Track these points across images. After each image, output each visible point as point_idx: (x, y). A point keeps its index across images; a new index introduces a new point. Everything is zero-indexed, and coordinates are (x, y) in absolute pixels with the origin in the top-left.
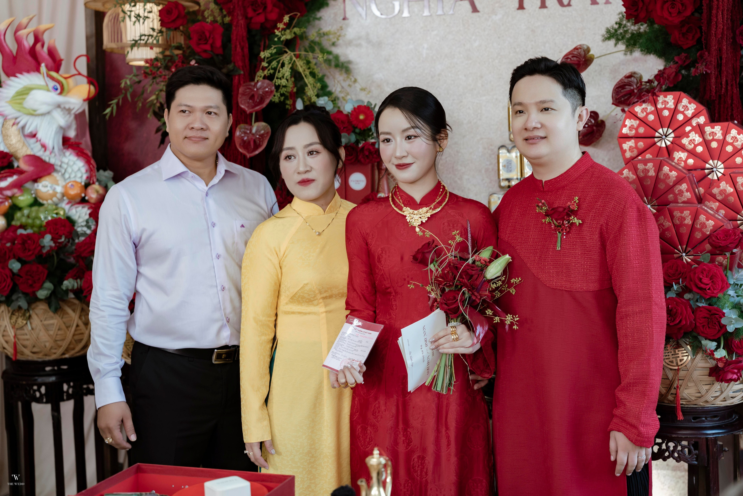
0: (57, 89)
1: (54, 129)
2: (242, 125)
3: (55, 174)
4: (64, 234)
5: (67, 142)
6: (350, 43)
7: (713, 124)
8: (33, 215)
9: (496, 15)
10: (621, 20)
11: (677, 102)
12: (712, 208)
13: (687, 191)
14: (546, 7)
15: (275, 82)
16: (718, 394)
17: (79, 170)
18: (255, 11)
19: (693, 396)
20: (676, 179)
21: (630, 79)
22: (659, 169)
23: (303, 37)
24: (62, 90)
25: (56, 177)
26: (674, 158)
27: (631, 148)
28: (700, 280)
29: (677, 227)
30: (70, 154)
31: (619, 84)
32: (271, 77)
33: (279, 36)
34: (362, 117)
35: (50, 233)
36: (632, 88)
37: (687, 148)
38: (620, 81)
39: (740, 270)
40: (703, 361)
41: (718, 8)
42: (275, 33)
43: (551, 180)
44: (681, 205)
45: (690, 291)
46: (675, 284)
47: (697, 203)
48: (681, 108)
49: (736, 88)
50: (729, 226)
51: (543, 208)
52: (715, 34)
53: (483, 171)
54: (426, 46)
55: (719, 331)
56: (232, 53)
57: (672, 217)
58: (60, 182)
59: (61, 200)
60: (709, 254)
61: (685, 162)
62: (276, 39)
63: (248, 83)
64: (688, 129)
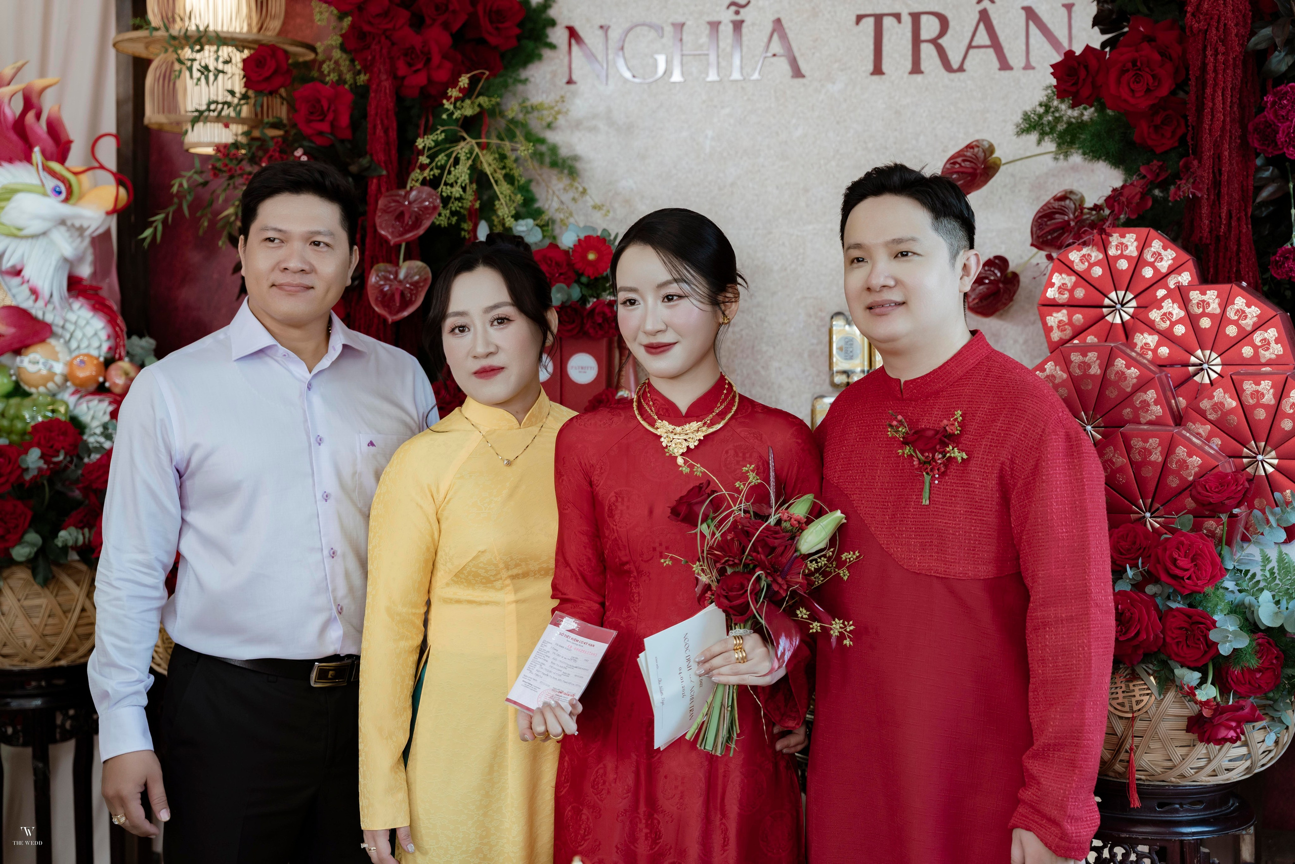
0: (60, 193)
1: (54, 263)
2: (381, 265)
3: (52, 341)
4: (63, 448)
5: (75, 286)
6: (577, 125)
7: (1204, 287)
8: (12, 412)
9: (834, 83)
10: (1050, 99)
11: (1143, 246)
12: (1198, 434)
13: (1156, 403)
14: (920, 72)
15: (442, 192)
16: (1202, 763)
17: (96, 334)
18: (410, 65)
19: (1159, 766)
20: (1137, 382)
21: (1063, 203)
22: (1108, 364)
23: (495, 112)
24: (69, 194)
25: (54, 347)
26: (1136, 344)
27: (1060, 324)
28: (1174, 561)
29: (1137, 466)
30: (81, 307)
31: (1044, 210)
32: (434, 183)
33: (451, 111)
34: (591, 256)
35: (39, 445)
36: (1066, 218)
37: (1157, 327)
38: (1045, 205)
39: (1245, 545)
40: (1177, 705)
41: (1216, 85)
42: (443, 105)
43: (915, 380)
44: (1145, 427)
45: (1156, 581)
46: (1131, 568)
47: (1172, 423)
48: (1148, 257)
49: (1247, 224)
50: (1228, 466)
51: (900, 429)
52: (1210, 130)
53: (806, 355)
54: (710, 133)
55: (1206, 652)
56: (368, 137)
57: (1129, 448)
58: (60, 356)
59: (62, 387)
60: (1191, 516)
61: (1155, 351)
62: (444, 116)
63: (394, 192)
64: (1161, 293)
